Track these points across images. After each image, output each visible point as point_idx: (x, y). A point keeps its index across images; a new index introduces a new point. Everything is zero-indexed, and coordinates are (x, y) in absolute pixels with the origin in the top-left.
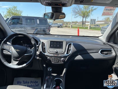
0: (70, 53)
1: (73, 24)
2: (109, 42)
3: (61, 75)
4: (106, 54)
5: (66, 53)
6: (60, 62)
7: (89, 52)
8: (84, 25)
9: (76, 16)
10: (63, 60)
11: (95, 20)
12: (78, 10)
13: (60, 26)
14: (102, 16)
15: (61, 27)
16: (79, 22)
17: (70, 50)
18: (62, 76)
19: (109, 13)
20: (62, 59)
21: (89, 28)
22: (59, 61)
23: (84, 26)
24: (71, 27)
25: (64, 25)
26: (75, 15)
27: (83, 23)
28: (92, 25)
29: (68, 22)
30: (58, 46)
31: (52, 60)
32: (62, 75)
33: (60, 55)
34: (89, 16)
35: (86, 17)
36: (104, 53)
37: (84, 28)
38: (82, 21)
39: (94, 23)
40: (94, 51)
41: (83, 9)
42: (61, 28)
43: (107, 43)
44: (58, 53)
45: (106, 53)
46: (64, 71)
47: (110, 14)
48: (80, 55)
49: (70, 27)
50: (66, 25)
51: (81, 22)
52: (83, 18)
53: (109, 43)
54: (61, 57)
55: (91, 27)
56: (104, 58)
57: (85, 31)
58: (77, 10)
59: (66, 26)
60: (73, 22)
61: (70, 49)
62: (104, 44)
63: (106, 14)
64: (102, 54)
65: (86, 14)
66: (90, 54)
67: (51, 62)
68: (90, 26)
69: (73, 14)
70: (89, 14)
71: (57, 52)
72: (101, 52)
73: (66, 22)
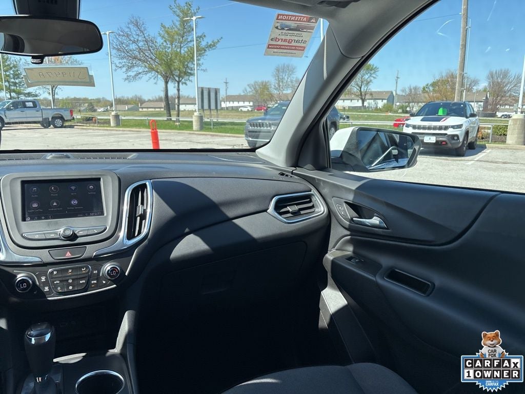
0: (145, 231)
1: (120, 107)
2: (296, 165)
3: (111, 351)
4: (296, 214)
5: (123, 233)
6: (98, 286)
7: (230, 213)
8: (173, 113)
9: (132, 73)
10: (113, 269)
11: (217, 92)
12: (141, 44)
13: (54, 118)
14: (266, 54)
15: (59, 122)
16: (149, 101)
17: (143, 217)
18: (114, 356)
19: (293, 44)
20: (108, 267)
21: (195, 126)
22: (88, 282)
23: (174, 119)
24: (112, 124)
25: (77, 116)
26: (130, 68)
27: (169, 104)
28: (207, 112)
29: (98, 101)
30: (74, 202)
31: (46, 283)
32: (117, 350)
33: (91, 251)
34: (191, 74)
35: (179, 76)
36: (288, 212)
37: (175, 128)
38: (162, 95)
39: (213, 106)
40: (252, 208)
41: (160, 41)
42: (62, 127)
43: (291, 169)
44: (79, 240)
45: (296, 208)
46: (125, 326)
47: (296, 48)
48: (193, 231)
49: (107, 122)
50: (89, 115)
51: (160, 100)
52: (167, 83)
53: (298, 171)
54: (99, 260)
55: (206, 120)
56: (291, 232)
57: (181, 138)
58: (133, 46)
59: (89, 120)
60: (120, 101)
61: (145, 211)
62: (283, 174)
63: (280, 47)
64: (281, 214)
65: (177, 64)
66: (236, 221)
67: (43, 295)
68: (201, 118)
69: (117, 61)
70: (190, 65)
71: (74, 237)
72: (277, 208)
73: (85, 100)
